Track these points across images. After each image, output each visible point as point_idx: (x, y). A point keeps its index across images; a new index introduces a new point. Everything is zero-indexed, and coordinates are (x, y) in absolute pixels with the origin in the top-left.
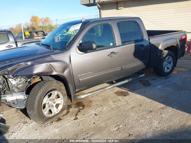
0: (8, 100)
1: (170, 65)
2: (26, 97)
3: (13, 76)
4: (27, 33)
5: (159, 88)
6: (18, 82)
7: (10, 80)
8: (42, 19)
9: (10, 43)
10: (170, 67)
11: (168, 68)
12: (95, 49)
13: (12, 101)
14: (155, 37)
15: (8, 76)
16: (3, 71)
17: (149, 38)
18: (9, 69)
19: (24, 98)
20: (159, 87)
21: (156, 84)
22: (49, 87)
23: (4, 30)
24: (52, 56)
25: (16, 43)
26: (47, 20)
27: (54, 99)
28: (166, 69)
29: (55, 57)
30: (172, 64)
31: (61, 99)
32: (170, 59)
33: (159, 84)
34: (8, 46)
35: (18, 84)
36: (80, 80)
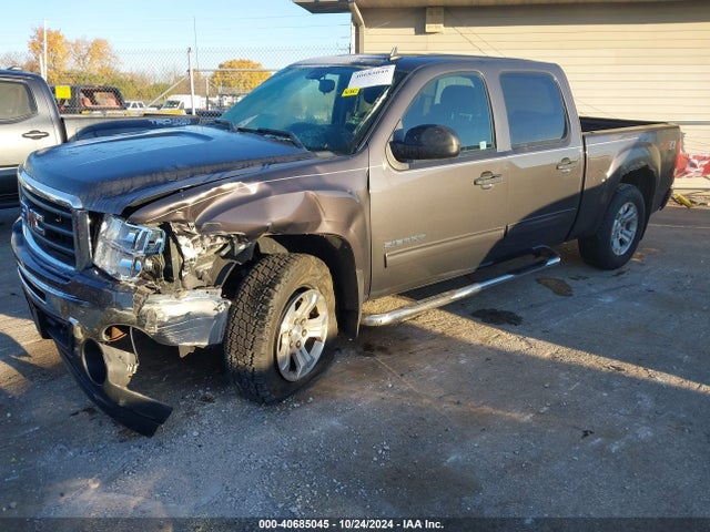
0: (160, 316)
1: (630, 234)
2: (223, 306)
3: (198, 227)
4: (63, 92)
5: (609, 304)
6: (204, 252)
7: (183, 240)
8: (76, 45)
9: (37, 122)
10: (627, 239)
11: (622, 242)
12: (456, 154)
13: (173, 318)
14: (598, 135)
15: (179, 227)
16: (172, 205)
17: (584, 138)
18: (190, 201)
19: (216, 309)
20: (609, 300)
21: (593, 290)
22: (300, 275)
23: (10, 69)
24: (317, 167)
25: (62, 123)
26: (97, 48)
27: (304, 320)
28: (616, 243)
29: (325, 173)
30: (634, 229)
31: (324, 322)
32: (630, 212)
33: (606, 291)
34: (31, 132)
35: (202, 260)
36: (388, 259)
